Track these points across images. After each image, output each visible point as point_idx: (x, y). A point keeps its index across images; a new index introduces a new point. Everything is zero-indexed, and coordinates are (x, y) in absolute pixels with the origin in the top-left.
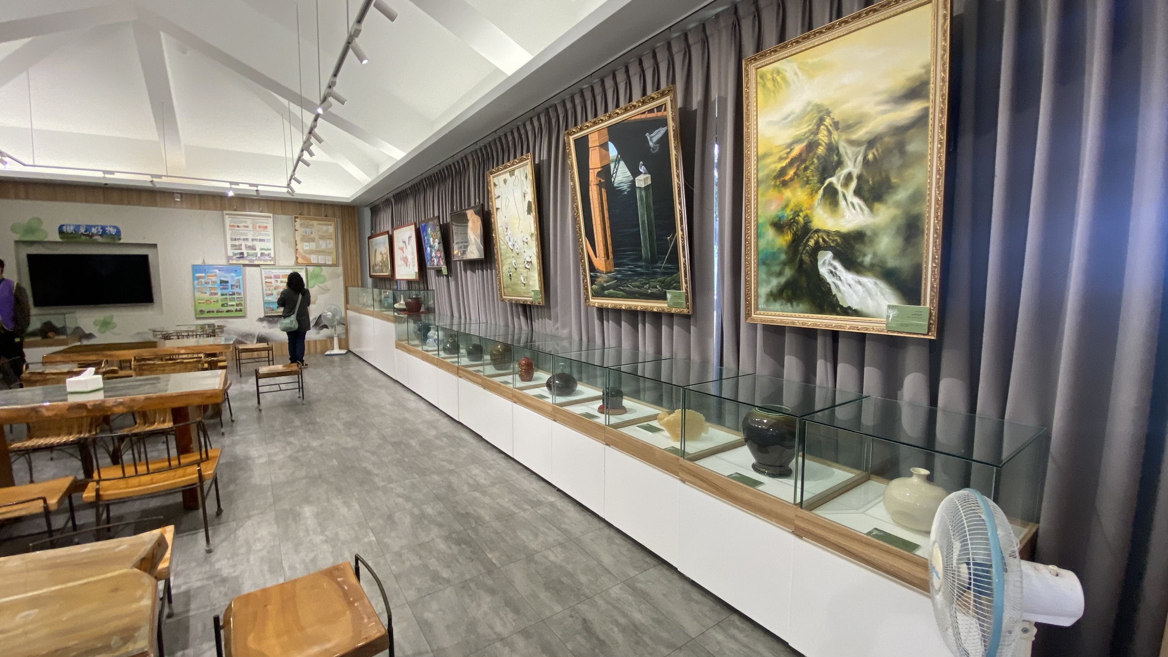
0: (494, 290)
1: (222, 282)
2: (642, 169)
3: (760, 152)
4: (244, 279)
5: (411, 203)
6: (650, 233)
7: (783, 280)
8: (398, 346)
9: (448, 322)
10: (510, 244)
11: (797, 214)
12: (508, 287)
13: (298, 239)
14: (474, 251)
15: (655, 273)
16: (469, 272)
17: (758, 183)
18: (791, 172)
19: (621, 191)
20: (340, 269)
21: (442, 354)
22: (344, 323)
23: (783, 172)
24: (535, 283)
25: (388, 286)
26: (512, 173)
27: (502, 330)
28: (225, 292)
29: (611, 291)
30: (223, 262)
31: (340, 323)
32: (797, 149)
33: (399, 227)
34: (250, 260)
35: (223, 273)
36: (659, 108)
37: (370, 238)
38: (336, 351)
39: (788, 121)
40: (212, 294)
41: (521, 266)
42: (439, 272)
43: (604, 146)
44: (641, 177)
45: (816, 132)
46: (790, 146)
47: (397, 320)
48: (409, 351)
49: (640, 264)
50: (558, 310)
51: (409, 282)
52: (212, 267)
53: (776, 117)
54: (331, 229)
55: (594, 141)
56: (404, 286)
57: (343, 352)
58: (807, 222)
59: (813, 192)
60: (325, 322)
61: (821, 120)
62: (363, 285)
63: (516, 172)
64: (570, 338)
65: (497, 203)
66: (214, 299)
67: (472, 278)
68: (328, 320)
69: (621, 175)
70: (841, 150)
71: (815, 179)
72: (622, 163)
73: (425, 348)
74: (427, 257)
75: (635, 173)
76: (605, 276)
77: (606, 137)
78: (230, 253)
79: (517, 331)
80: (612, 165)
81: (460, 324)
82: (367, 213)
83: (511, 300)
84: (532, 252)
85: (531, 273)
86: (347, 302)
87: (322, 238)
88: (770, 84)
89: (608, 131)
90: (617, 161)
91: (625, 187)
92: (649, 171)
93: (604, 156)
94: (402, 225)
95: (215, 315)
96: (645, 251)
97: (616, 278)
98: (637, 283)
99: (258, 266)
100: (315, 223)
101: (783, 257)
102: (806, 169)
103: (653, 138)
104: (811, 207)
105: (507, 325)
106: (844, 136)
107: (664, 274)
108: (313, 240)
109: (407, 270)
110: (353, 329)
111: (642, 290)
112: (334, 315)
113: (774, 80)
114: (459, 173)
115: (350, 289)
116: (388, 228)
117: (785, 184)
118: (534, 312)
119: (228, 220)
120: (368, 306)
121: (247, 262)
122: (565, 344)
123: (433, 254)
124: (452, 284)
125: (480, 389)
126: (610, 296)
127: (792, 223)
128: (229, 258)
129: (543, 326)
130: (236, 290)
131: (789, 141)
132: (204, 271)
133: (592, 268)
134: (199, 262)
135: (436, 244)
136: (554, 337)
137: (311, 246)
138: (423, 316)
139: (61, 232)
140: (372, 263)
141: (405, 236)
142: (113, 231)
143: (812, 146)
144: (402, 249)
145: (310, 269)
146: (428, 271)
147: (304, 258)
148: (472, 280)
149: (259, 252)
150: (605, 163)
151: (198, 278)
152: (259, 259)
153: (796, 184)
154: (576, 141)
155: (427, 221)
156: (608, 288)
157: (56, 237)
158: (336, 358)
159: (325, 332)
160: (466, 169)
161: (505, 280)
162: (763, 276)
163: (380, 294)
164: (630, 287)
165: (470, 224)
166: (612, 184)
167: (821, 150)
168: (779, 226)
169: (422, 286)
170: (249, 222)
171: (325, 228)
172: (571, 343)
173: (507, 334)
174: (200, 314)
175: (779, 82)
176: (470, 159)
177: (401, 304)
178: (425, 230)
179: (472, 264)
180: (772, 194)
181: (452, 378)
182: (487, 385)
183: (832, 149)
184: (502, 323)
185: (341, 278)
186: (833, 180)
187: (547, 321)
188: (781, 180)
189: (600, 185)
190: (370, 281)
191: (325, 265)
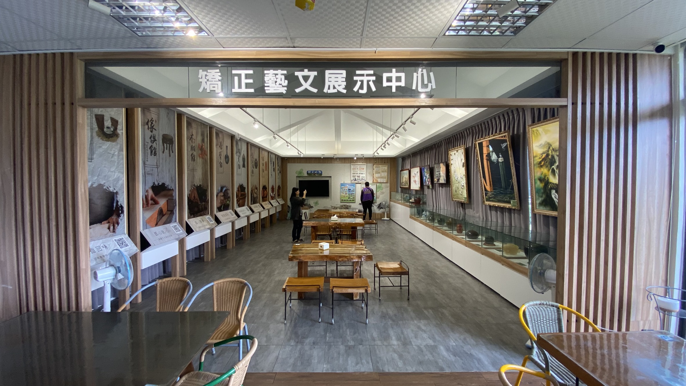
0: (450, 196)
1: (349, 189)
2: (500, 156)
3: (534, 155)
4: (356, 189)
5: (419, 158)
6: (504, 179)
7: (543, 199)
8: (411, 217)
9: (432, 209)
10: (456, 178)
11: (545, 176)
12: (455, 195)
13: (374, 173)
14: (442, 180)
15: (507, 193)
16: (440, 188)
17: (534, 165)
18: (543, 163)
19: (494, 163)
20: (388, 184)
21: (428, 221)
22: (389, 207)
23: (540, 162)
24: (465, 194)
25: (407, 192)
26: (457, 151)
27: (453, 213)
28: (350, 193)
29: (492, 199)
30: (349, 182)
31: (387, 207)
32: (544, 156)
33: (413, 168)
34: (358, 181)
35: (349, 186)
36: (505, 136)
37: (401, 171)
38: (386, 218)
39: (541, 146)
40: (346, 194)
41: (460, 187)
42: (428, 187)
43: (488, 146)
44: (501, 158)
45: (548, 151)
46: (542, 154)
47: (411, 207)
48: (415, 220)
49: (502, 189)
50: (475, 205)
51: (416, 191)
52: (346, 184)
53: (538, 144)
54: (386, 168)
55: (484, 144)
56: (414, 193)
57: (388, 219)
58: (548, 180)
59: (549, 170)
60: (382, 206)
61: (549, 148)
62: (397, 192)
63: (459, 151)
64: (479, 217)
65: (452, 162)
66: (346, 196)
67: (442, 190)
68: (383, 205)
69: (494, 157)
70: (555, 158)
71: (549, 166)
72: (494, 153)
73: (421, 219)
74: (424, 181)
75: (498, 157)
76: (490, 193)
77: (488, 144)
78: (352, 179)
79: (459, 214)
80: (491, 153)
81: (436, 209)
82: (400, 160)
83: (456, 201)
84: (464, 182)
85: (463, 190)
86: (390, 198)
87: (383, 172)
88: (535, 134)
89: (489, 142)
90: (492, 152)
91: (495, 161)
92: (503, 157)
93: (488, 150)
94: (414, 167)
95: (346, 201)
96: (503, 185)
97: (494, 194)
98: (501, 197)
99: (360, 183)
100: (380, 166)
101: (542, 191)
102: (546, 162)
103: (504, 145)
104: (549, 175)
105: (455, 211)
106: (555, 153)
107: (509, 194)
108: (379, 173)
109: (415, 186)
110: (393, 210)
111: (503, 200)
112: (385, 204)
113: (536, 133)
114: (439, 147)
115: (392, 193)
116: (409, 167)
117: (541, 166)
118: (466, 205)
119: (352, 167)
120: (399, 200)
121: (357, 182)
122: (478, 220)
123: (426, 180)
124: (434, 192)
125: (441, 235)
126: (492, 201)
127: (544, 179)
128: (352, 181)
129: (469, 212)
130: (353, 193)
131: (542, 153)
132: (344, 186)
133: (486, 190)
134: (342, 182)
135: (428, 176)
136: (473, 217)
137: (379, 175)
138: (421, 205)
139: (307, 173)
140: (401, 182)
141: (416, 171)
142: (320, 172)
143: (548, 155)
144: (414, 177)
145: (378, 184)
146: (424, 187)
147: (376, 180)
148: (442, 191)
149: (361, 178)
150: (489, 152)
151: (342, 188)
152: (361, 181)
153: (544, 167)
154: (479, 143)
155: (424, 166)
156: (491, 198)
157: (306, 175)
158: (386, 221)
159: (382, 210)
160: (441, 145)
161: (454, 192)
162: (537, 197)
163: (404, 195)
164: (499, 198)
165: (441, 169)
166: (491, 160)
167: (550, 157)
168: (541, 180)
169: (421, 192)
170: (358, 166)
171: (384, 167)
172: (480, 219)
173: (455, 214)
174: (342, 201)
175: (538, 134)
176: (443, 142)
177: (412, 200)
178: (424, 169)
179: (442, 185)
180: (538, 169)
181: (431, 230)
182: (444, 233)
183: (553, 157)
184: (453, 210)
185: (389, 188)
186: (554, 167)
187: (470, 210)
188: (540, 165)
189: (487, 160)
190: (400, 189)
191: (383, 183)
